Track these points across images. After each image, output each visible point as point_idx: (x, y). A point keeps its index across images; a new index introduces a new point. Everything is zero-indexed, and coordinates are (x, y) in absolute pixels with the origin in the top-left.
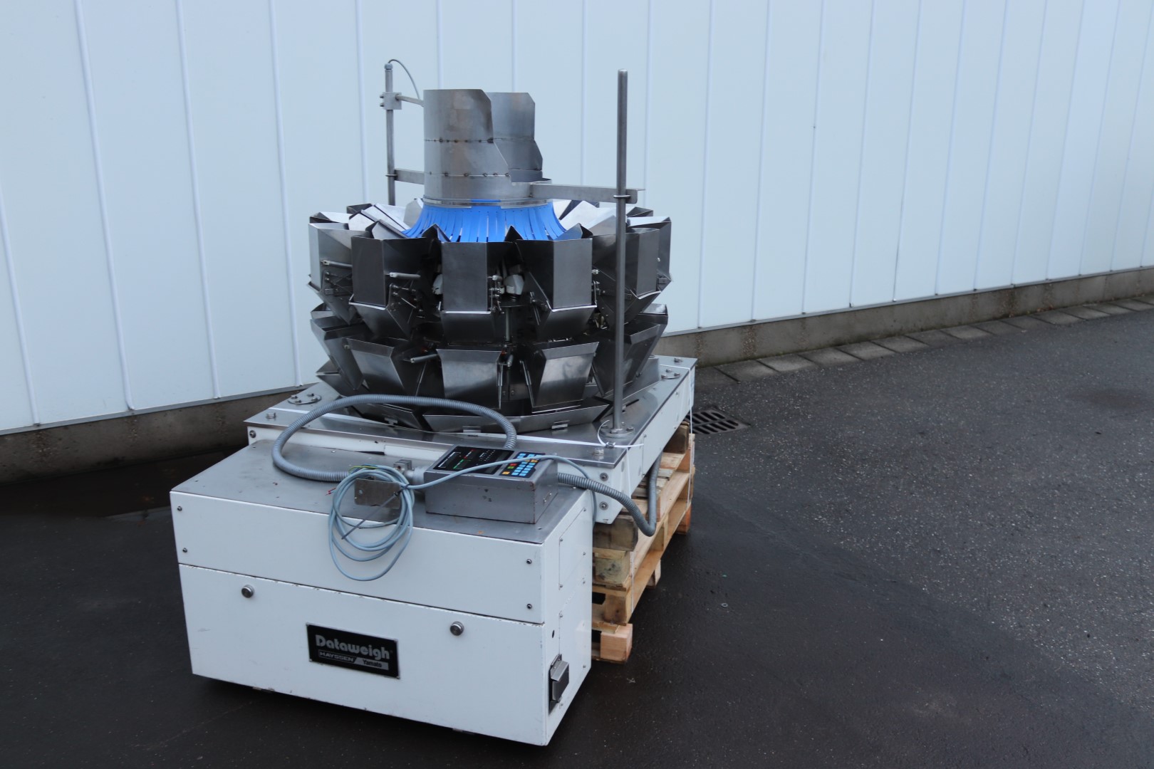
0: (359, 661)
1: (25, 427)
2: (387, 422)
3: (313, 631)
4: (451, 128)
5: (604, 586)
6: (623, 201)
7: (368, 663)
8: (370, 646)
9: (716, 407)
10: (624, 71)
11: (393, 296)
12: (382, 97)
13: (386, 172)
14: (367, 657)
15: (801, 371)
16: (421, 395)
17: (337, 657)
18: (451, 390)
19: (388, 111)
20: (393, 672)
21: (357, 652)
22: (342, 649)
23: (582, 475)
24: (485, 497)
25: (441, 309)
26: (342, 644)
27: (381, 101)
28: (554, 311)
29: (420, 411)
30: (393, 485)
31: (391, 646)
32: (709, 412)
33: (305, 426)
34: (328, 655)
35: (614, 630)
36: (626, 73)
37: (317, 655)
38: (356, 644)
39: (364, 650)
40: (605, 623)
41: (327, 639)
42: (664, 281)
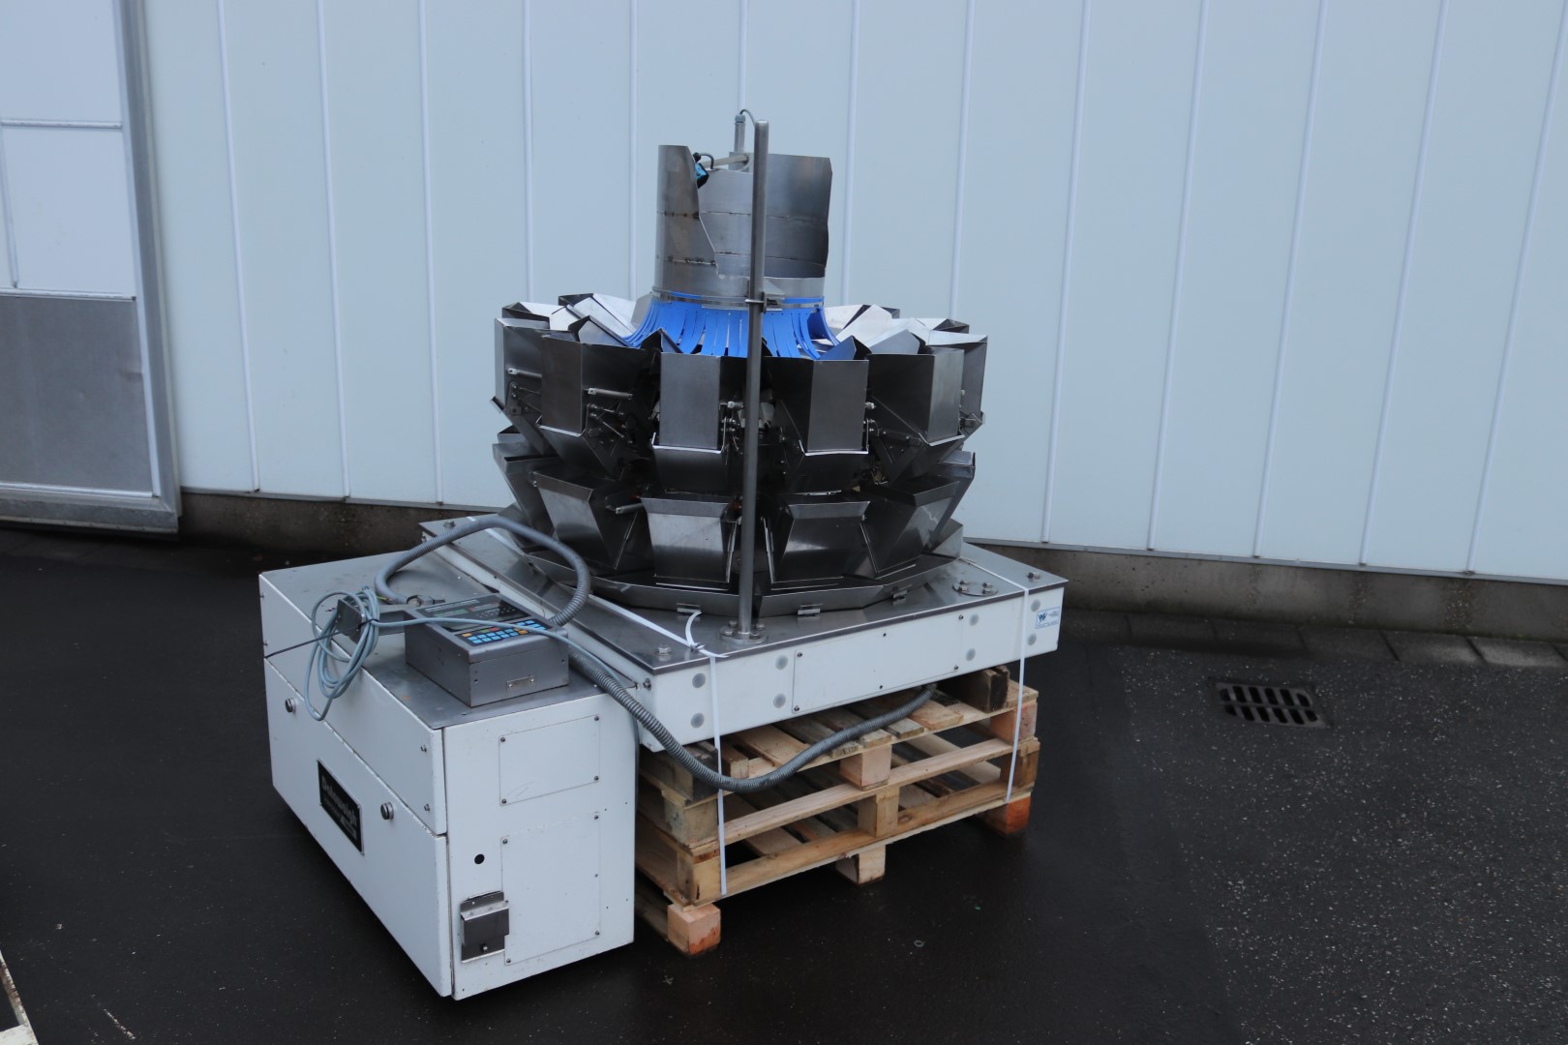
0: (343, 820)
3: (320, 769)
7: (347, 825)
8: (347, 805)
14: (346, 818)
20: (359, 844)
21: (341, 808)
22: (335, 800)
26: (334, 794)
31: (356, 811)
34: (328, 803)
37: (323, 799)
38: (340, 799)
39: (344, 809)
41: (327, 784)
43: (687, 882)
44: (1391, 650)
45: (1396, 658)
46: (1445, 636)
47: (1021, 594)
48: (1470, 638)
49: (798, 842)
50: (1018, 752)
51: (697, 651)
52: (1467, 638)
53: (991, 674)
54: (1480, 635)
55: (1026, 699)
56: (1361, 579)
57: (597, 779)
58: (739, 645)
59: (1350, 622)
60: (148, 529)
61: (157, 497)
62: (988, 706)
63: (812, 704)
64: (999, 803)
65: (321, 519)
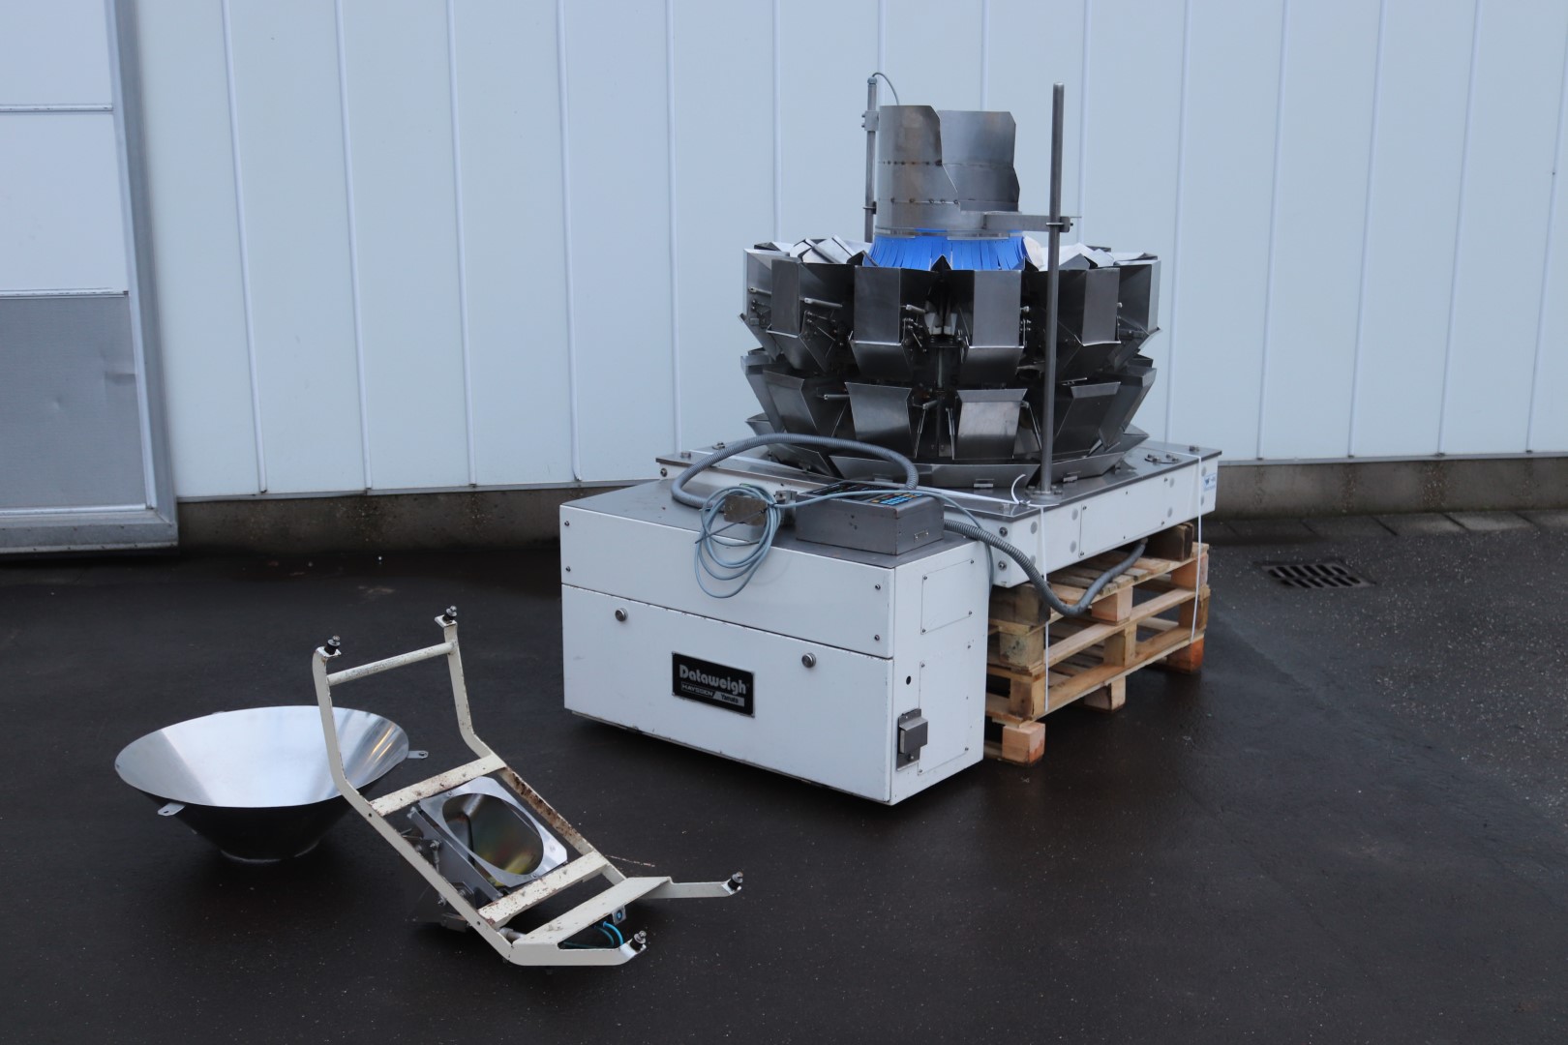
0: (718, 696)
1: (460, 487)
2: (801, 468)
3: (678, 660)
4: (898, 148)
5: (1009, 669)
6: (1056, 230)
7: (726, 698)
8: (729, 679)
9: (1342, 561)
10: (1060, 84)
11: (807, 324)
12: (863, 116)
13: (863, 203)
14: (725, 690)
15: (1503, 532)
16: (836, 436)
17: (698, 690)
18: (860, 433)
19: (869, 132)
20: (747, 709)
21: (716, 685)
22: (703, 681)
23: (974, 525)
24: (851, 524)
25: (852, 338)
26: (704, 676)
27: (863, 120)
28: (971, 347)
29: (828, 451)
30: (760, 502)
31: (747, 678)
32: (1329, 566)
33: (715, 465)
34: (690, 688)
35: (1018, 724)
36: (1063, 87)
37: (681, 689)
38: (716, 676)
39: (723, 684)
40: (1010, 716)
41: (690, 670)
42: (1140, 334)
43: (1023, 701)
44: (1388, 529)
45: (1395, 534)
46: (1425, 514)
47: (1196, 461)
48: (1447, 514)
49: (1068, 677)
50: (1199, 596)
51: (1026, 506)
52: (1444, 513)
53: (1184, 528)
54: (1454, 510)
55: (1203, 550)
56: (1351, 470)
57: (970, 613)
58: (1046, 500)
59: (1344, 511)
60: (140, 545)
61: (152, 509)
62: (1183, 555)
63: (1092, 548)
64: (1186, 643)
65: (338, 515)
